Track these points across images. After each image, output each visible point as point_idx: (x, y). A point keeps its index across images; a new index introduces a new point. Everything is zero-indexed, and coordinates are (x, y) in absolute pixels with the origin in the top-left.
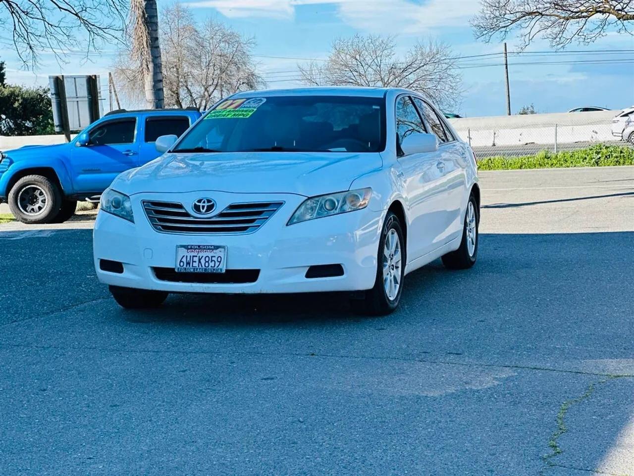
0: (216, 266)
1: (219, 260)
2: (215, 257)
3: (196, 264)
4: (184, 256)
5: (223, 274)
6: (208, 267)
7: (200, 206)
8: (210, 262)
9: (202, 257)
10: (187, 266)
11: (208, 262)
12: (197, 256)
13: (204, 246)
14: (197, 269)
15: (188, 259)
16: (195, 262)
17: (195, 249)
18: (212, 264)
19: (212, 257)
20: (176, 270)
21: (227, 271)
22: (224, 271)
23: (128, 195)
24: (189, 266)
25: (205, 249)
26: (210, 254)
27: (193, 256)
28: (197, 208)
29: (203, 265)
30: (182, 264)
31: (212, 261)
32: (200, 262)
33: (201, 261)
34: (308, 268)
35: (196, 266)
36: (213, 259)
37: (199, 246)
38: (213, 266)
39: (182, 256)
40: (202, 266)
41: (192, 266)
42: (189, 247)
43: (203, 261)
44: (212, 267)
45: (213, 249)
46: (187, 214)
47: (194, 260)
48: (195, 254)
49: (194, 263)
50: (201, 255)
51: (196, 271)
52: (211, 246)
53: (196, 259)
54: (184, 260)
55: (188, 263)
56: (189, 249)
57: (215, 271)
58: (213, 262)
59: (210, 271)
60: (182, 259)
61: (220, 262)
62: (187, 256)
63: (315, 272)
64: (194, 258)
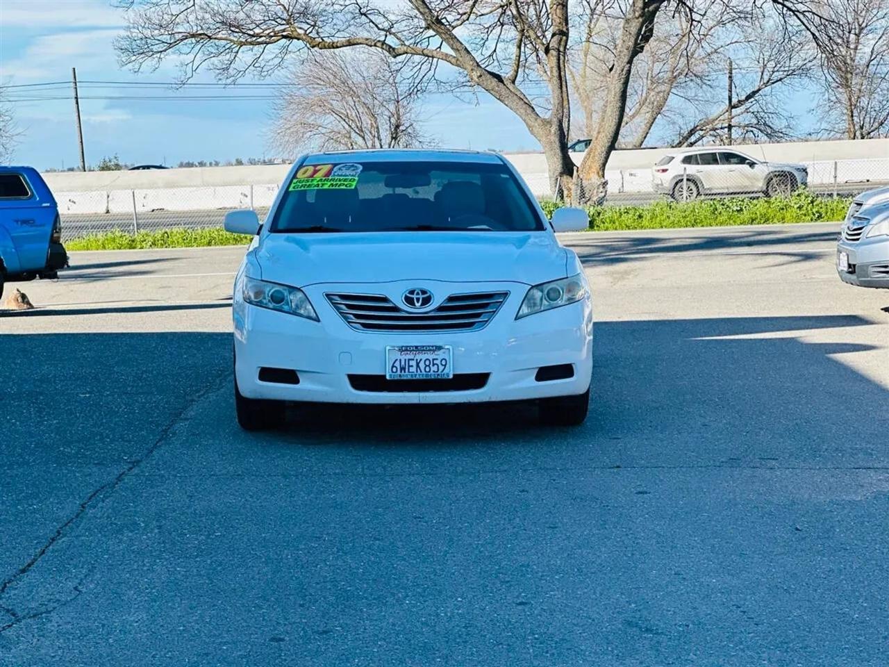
0: (440, 370)
1: (444, 362)
2: (437, 359)
3: (413, 369)
4: (397, 360)
5: (449, 379)
6: (429, 372)
7: (413, 298)
8: (431, 366)
9: (421, 360)
10: (401, 372)
11: (429, 366)
12: (413, 360)
13: (423, 347)
14: (416, 375)
15: (403, 363)
16: (412, 366)
17: (411, 351)
18: (435, 368)
19: (433, 360)
20: (388, 378)
21: (454, 375)
22: (451, 377)
23: (299, 287)
24: (405, 372)
25: (424, 350)
26: (430, 356)
27: (409, 360)
28: (409, 301)
29: (423, 371)
30: (394, 369)
31: (434, 365)
32: (418, 366)
33: (420, 365)
34: (537, 370)
35: (412, 373)
36: (435, 362)
37: (416, 347)
38: (436, 370)
39: (394, 360)
40: (421, 372)
41: (409, 372)
42: (404, 349)
43: (422, 365)
44: (434, 371)
45: (434, 351)
46: (396, 309)
47: (411, 364)
48: (412, 357)
49: (411, 368)
50: (419, 357)
51: (414, 378)
52: (433, 346)
53: (413, 363)
54: (397, 364)
55: (403, 369)
56: (403, 351)
57: (439, 377)
58: (436, 366)
59: (433, 377)
60: (394, 363)
61: (445, 365)
62: (400, 360)
63: (545, 373)
64: (411, 362)
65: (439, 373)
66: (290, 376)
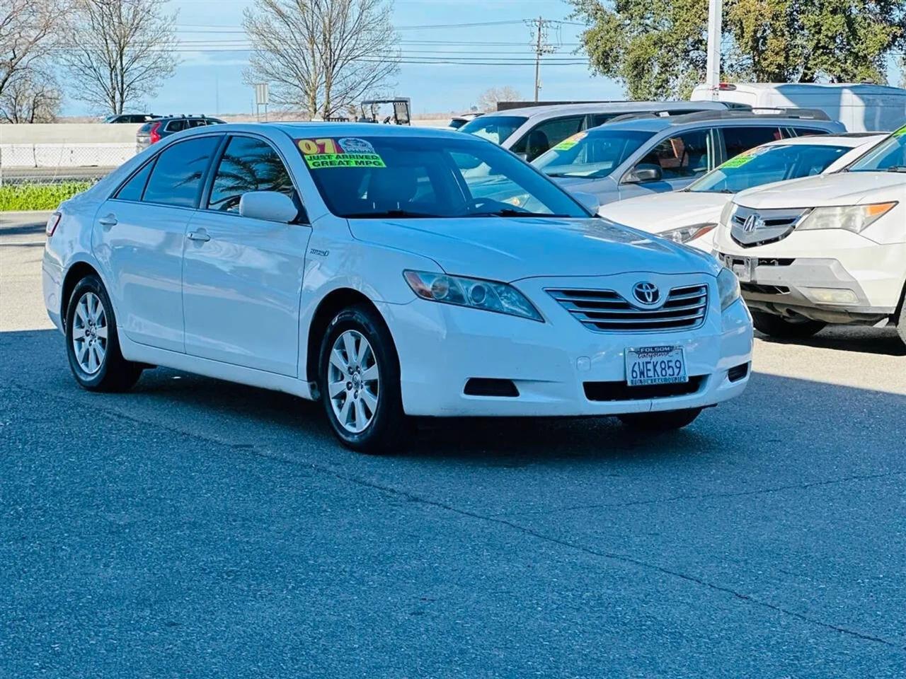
0: (676, 373)
1: (678, 365)
2: (671, 361)
3: (651, 373)
4: (636, 363)
5: (686, 384)
6: (666, 375)
7: (644, 293)
8: (667, 369)
9: (657, 363)
10: (641, 377)
11: (664, 369)
12: (650, 362)
13: (659, 347)
14: (655, 380)
15: (641, 367)
16: (650, 370)
17: (647, 353)
18: (670, 372)
19: (668, 362)
20: (629, 384)
21: (690, 378)
22: (687, 380)
23: (507, 282)
24: (644, 377)
25: (660, 352)
26: (665, 358)
27: (646, 363)
29: (660, 374)
30: (635, 375)
31: (669, 367)
32: (655, 370)
33: (656, 368)
34: (727, 373)
35: (652, 378)
36: (670, 364)
37: (653, 348)
38: (672, 374)
39: (633, 363)
40: (658, 376)
41: (648, 377)
42: (642, 350)
43: (658, 368)
44: (670, 375)
45: (668, 352)
46: (627, 306)
47: (648, 368)
48: (648, 359)
49: (649, 372)
50: (655, 359)
51: (654, 383)
52: (667, 347)
53: (650, 366)
54: (636, 368)
55: (642, 373)
56: (641, 353)
57: (677, 381)
58: (671, 369)
59: (671, 382)
60: (634, 367)
61: (680, 368)
62: (639, 363)
64: (648, 365)
65: (675, 376)
66: (506, 388)
